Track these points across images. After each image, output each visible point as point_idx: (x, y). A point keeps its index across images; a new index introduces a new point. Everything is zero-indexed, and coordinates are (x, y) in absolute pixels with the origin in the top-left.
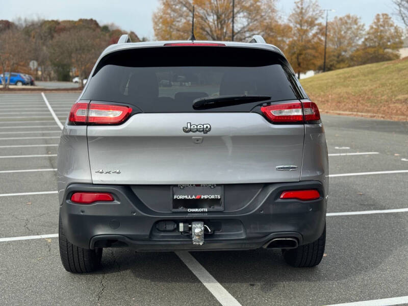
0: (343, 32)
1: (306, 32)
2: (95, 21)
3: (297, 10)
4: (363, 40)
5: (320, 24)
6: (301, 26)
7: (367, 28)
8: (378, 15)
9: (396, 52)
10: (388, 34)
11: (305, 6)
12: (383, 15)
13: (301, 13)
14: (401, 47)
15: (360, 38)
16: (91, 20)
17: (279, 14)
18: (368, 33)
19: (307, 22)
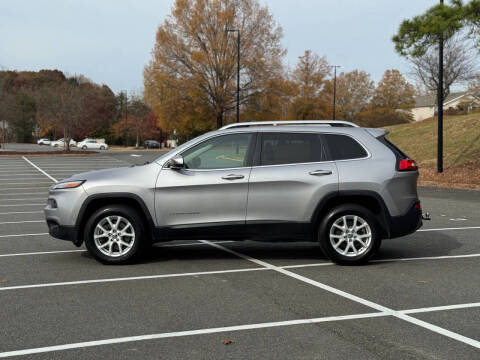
0: (349, 90)
1: (311, 90)
2: (61, 73)
3: (302, 65)
4: (371, 98)
5: (327, 82)
6: (307, 83)
7: (376, 86)
8: (388, 71)
9: (408, 112)
10: (398, 93)
11: (311, 61)
12: (394, 71)
13: (307, 68)
14: (414, 107)
15: (368, 97)
16: (56, 71)
17: (285, 70)
18: (377, 91)
19: (313, 79)
